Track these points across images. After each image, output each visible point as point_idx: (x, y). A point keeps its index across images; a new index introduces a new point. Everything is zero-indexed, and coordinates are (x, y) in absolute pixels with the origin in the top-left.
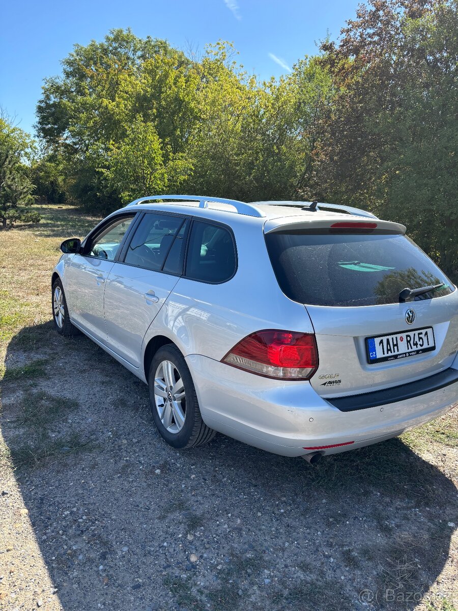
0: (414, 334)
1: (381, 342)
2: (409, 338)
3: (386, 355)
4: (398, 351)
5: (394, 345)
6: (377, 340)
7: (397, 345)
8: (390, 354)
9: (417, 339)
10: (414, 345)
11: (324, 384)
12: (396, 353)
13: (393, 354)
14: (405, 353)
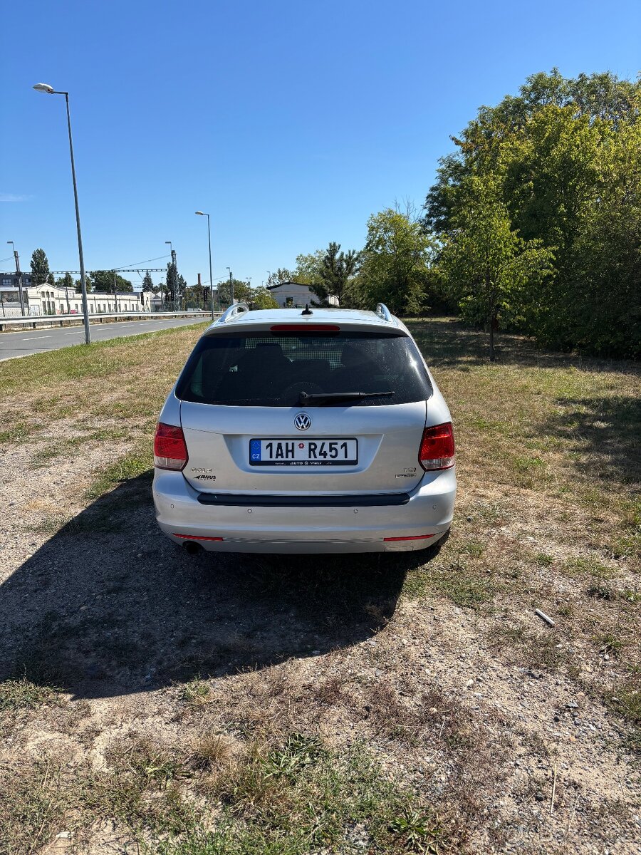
0: (323, 444)
1: (270, 445)
2: (313, 447)
3: (274, 459)
4: (293, 457)
5: (287, 451)
6: (264, 444)
7: (292, 451)
8: (280, 458)
9: (326, 448)
10: (320, 454)
11: (198, 477)
12: (290, 458)
13: (285, 459)
14: (304, 462)
